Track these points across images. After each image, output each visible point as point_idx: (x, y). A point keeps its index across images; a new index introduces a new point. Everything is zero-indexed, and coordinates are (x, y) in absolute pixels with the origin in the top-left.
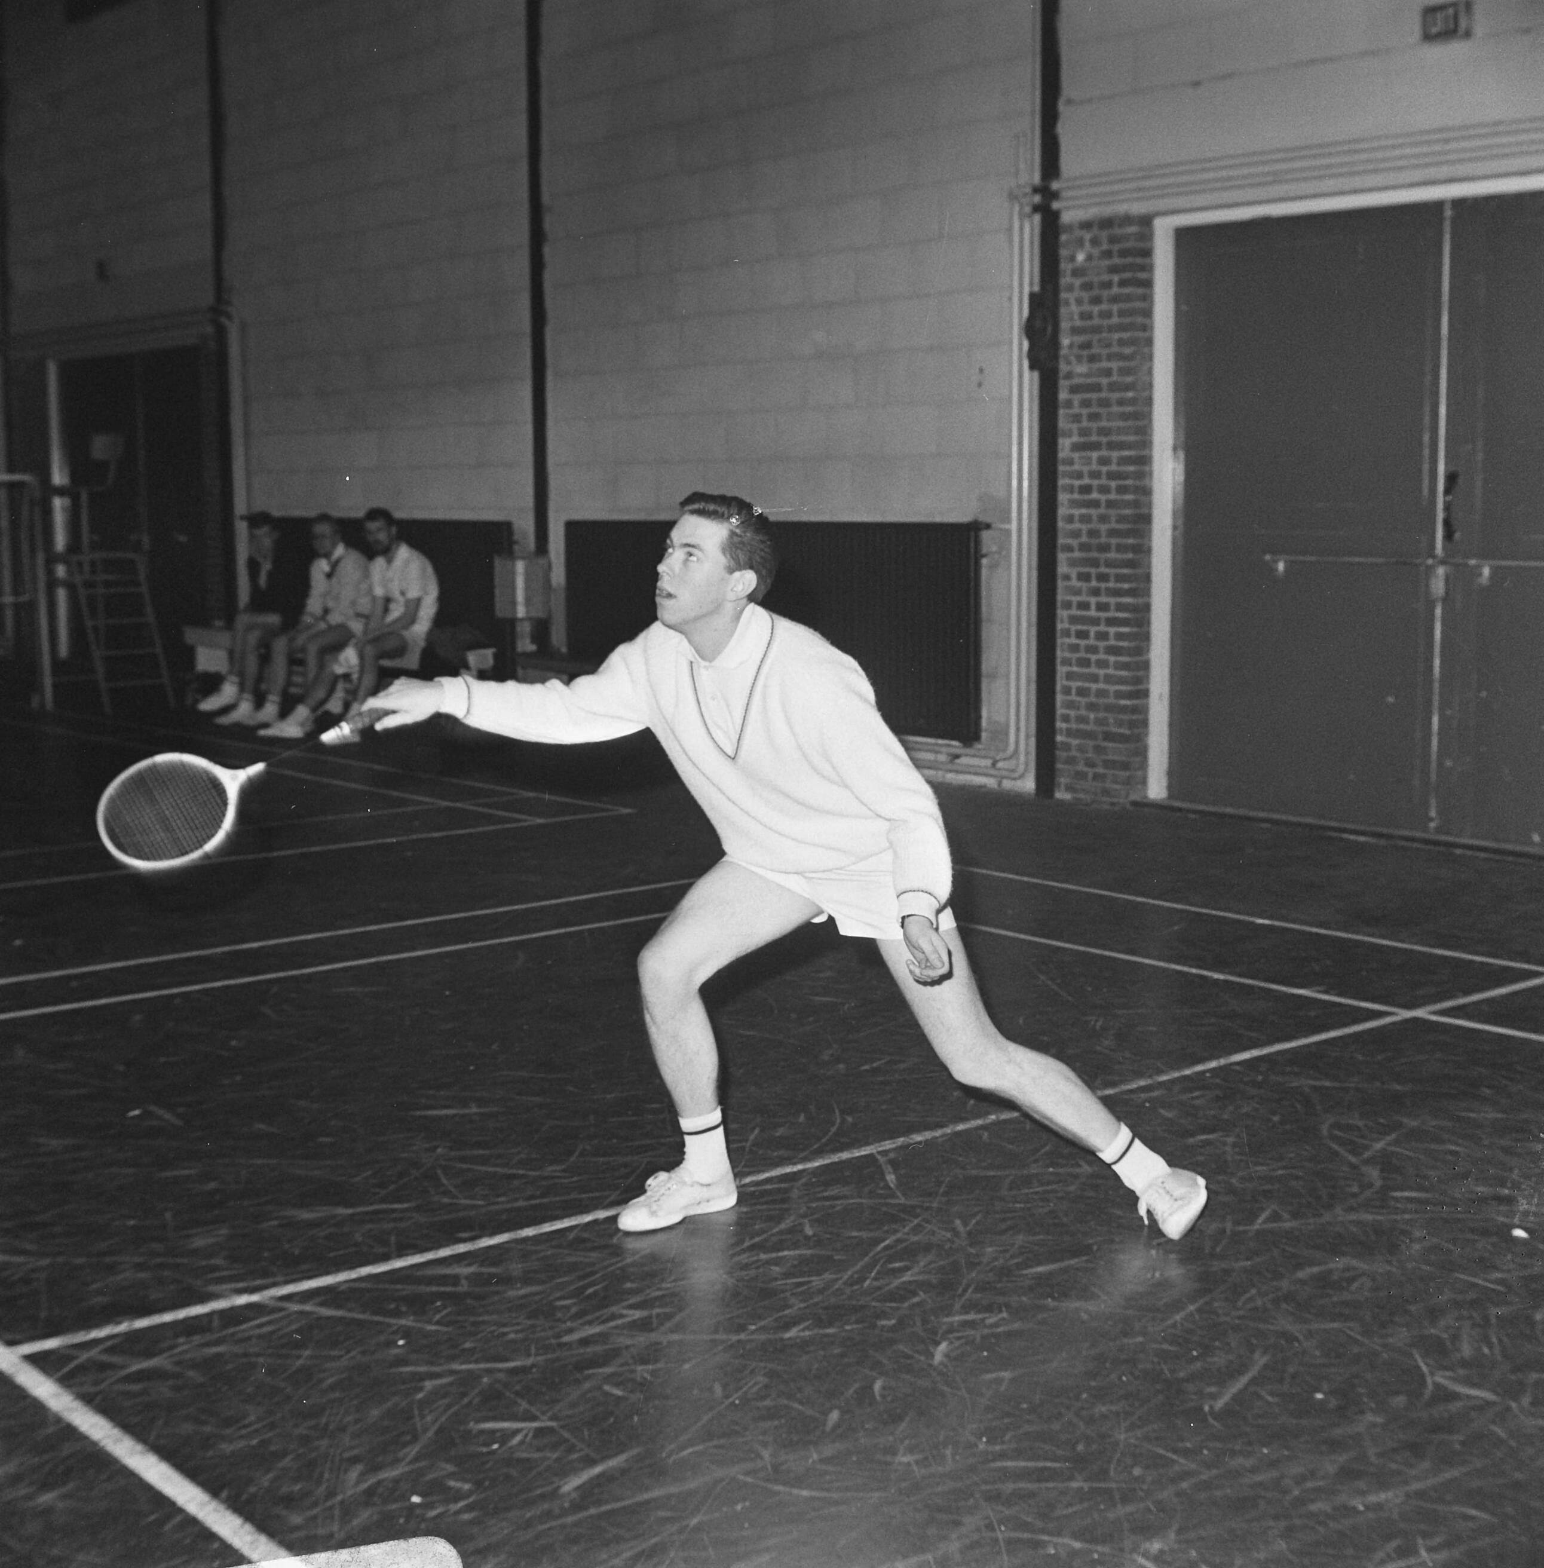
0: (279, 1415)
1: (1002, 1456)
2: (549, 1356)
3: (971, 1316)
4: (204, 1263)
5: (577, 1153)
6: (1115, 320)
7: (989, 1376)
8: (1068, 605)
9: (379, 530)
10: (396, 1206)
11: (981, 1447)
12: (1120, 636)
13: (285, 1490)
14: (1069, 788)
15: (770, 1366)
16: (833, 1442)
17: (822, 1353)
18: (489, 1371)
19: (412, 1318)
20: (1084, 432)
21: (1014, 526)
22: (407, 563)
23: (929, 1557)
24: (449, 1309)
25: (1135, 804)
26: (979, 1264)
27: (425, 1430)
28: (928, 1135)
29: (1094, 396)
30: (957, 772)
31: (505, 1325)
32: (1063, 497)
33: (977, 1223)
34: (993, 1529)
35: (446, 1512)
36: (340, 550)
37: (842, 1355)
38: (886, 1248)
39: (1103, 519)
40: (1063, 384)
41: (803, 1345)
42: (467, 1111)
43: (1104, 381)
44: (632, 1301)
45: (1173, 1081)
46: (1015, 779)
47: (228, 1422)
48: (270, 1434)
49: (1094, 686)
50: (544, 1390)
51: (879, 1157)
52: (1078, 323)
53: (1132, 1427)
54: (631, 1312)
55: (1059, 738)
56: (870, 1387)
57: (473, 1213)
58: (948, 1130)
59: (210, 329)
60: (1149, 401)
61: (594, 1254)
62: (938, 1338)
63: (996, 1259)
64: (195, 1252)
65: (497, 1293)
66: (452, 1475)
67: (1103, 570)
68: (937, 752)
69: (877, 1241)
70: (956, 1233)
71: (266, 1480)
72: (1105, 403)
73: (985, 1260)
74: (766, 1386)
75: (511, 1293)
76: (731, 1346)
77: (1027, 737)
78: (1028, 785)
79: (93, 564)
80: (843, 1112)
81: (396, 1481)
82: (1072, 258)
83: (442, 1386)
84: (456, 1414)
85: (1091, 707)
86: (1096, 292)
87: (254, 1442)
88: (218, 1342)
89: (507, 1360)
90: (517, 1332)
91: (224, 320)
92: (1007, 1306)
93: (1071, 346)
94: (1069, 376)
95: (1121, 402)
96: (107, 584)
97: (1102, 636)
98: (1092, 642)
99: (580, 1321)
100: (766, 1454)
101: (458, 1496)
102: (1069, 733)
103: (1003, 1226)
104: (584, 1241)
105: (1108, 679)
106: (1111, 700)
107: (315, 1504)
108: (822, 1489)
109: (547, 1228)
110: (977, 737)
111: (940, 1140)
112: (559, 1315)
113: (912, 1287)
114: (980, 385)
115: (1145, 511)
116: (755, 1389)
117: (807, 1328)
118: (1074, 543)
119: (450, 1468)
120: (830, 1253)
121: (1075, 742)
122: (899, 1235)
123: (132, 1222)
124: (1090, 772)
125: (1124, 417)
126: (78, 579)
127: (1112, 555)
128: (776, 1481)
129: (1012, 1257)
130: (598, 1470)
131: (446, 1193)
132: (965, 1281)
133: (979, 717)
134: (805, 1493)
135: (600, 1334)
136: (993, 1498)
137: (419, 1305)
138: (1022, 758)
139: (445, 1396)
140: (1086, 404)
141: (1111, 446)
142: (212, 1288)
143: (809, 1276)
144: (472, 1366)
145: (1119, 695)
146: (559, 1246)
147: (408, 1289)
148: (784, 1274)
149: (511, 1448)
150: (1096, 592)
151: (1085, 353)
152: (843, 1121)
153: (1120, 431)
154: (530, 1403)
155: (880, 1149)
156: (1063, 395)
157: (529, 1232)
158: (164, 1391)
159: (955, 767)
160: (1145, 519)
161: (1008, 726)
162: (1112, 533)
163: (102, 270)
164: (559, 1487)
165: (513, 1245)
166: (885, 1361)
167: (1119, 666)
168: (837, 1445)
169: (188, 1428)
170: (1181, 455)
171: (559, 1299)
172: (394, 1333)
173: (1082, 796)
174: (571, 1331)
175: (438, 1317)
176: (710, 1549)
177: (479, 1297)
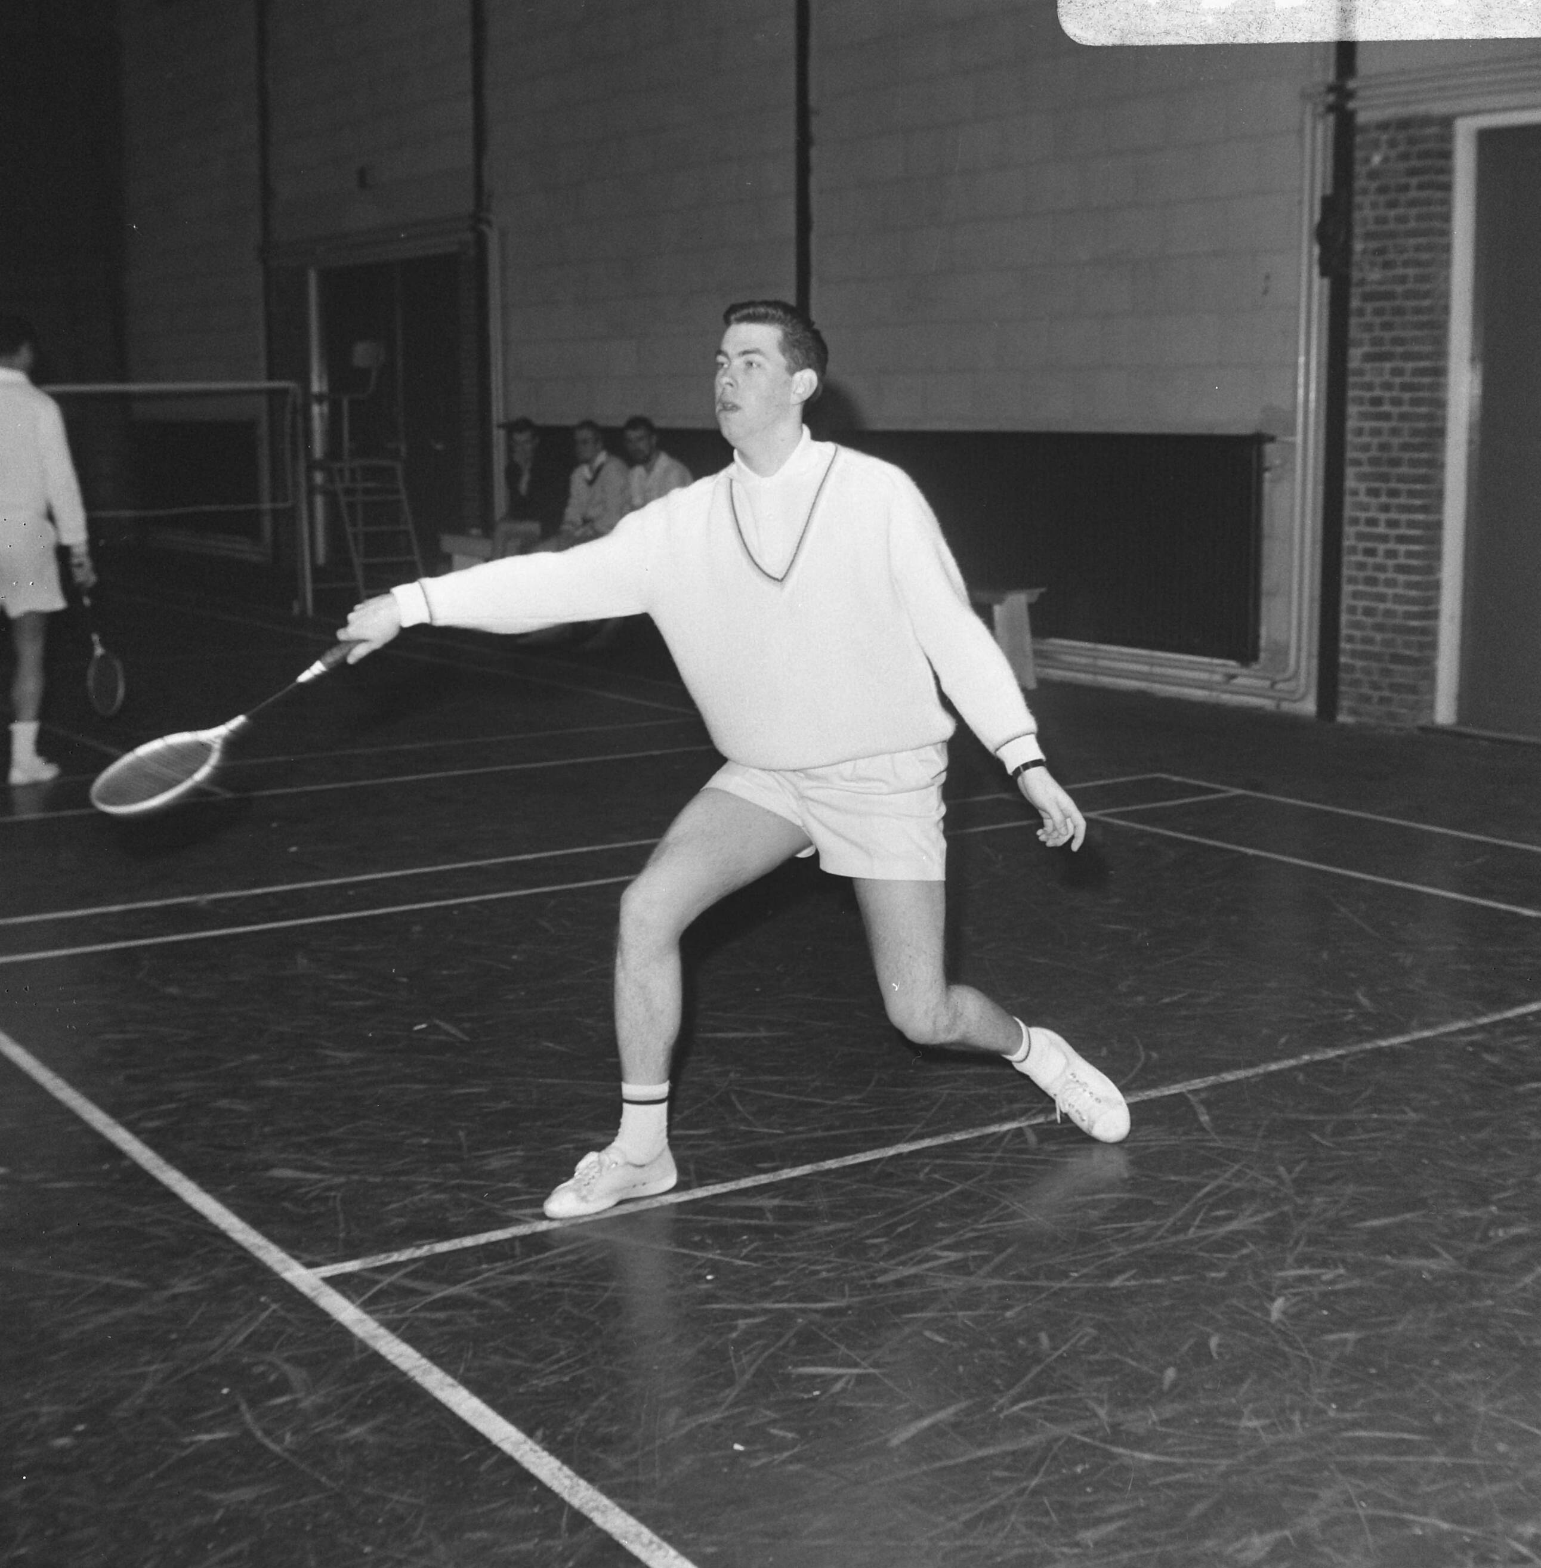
0: (590, 1351)
1: (1355, 1425)
2: (866, 1297)
3: (1306, 1271)
4: (501, 1185)
5: (873, 1083)
6: (1412, 224)
7: (1332, 1337)
8: (1355, 521)
9: (640, 439)
10: (692, 1132)
11: (1332, 1414)
12: (1410, 554)
13: (602, 1431)
14: (1353, 712)
15: (1100, 1316)
16: (1172, 1401)
17: (1150, 1305)
18: (803, 1311)
19: (718, 1251)
20: (1376, 342)
21: (1299, 439)
22: (667, 472)
23: (1287, 1533)
24: (755, 1244)
25: (1423, 729)
26: (1309, 1214)
27: (743, 1372)
28: (1241, 1074)
29: (1387, 304)
30: (1232, 692)
31: (815, 1263)
32: (1352, 410)
33: (1301, 1172)
34: (1352, 1505)
35: (770, 1462)
36: (602, 457)
37: (1172, 1308)
38: (1209, 1194)
39: (1394, 432)
40: (1355, 292)
41: (1130, 1295)
42: (757, 1035)
43: (1399, 289)
44: (946, 1241)
45: (1495, 1024)
46: (1295, 701)
47: (539, 1357)
48: (583, 1371)
49: (1382, 606)
50: (862, 1333)
51: (1189, 1096)
52: (1372, 227)
53: (1492, 1398)
54: (946, 1253)
55: (1343, 660)
56: (1205, 1344)
57: (771, 1143)
58: (1260, 1070)
59: (469, 236)
60: (1446, 309)
61: (902, 1191)
62: (1273, 1294)
63: (1325, 1211)
64: (491, 1174)
65: (805, 1228)
66: (773, 1422)
67: (1393, 485)
68: (1213, 672)
69: (1199, 1187)
70: (1282, 1182)
71: (581, 1421)
72: (1399, 311)
73: (1314, 1210)
74: (1096, 1339)
75: (820, 1229)
76: (1055, 1294)
77: (1309, 656)
78: (1309, 706)
79: (353, 471)
80: (1146, 1047)
81: (716, 1426)
82: (1367, 160)
83: (757, 1326)
84: (773, 1356)
85: (1379, 628)
86: (1392, 196)
87: (566, 1379)
88: (521, 1270)
89: (822, 1300)
90: (828, 1271)
91: (484, 228)
92: (1344, 1261)
93: (1364, 252)
94: (1362, 282)
95: (1418, 311)
96: (367, 491)
97: (1391, 554)
98: (1379, 560)
99: (893, 1262)
100: (1102, 1412)
101: (782, 1445)
102: (1354, 654)
103: (1330, 1175)
104: (890, 1175)
105: (1398, 599)
106: (1398, 621)
107: (634, 1448)
108: (1167, 1454)
109: (850, 1160)
110: (1255, 658)
111: (1253, 1080)
112: (871, 1254)
113: (1241, 1237)
114: (1265, 292)
115: (1437, 424)
116: (1083, 1342)
117: (1133, 1277)
118: (1363, 456)
119: (771, 1414)
120: (1150, 1198)
121: (1359, 664)
122: (1220, 1181)
123: (425, 1141)
124: (1376, 695)
125: (1421, 326)
126: (339, 486)
127: (1404, 470)
128: (1113, 1443)
129: (1343, 1209)
130: (926, 1423)
131: (743, 1120)
132: (1295, 1234)
133: (1257, 637)
134: (1148, 1457)
135: (915, 1276)
136: (1350, 1470)
137: (724, 1237)
138: (1303, 681)
139: (760, 1336)
140: (1378, 312)
141: (1407, 357)
142: (514, 1213)
143: (1128, 1222)
144: (785, 1305)
145: (1408, 615)
146: (865, 1181)
147: (712, 1220)
148: (1103, 1219)
149: (832, 1395)
150: (1386, 508)
151: (1379, 259)
152: (1148, 1057)
153: (1416, 340)
154: (848, 1346)
155: (1191, 1088)
156: (1355, 303)
157: (831, 1164)
158: (469, 1320)
159: (1230, 688)
160: (1437, 433)
161: (1288, 647)
162: (1405, 447)
163: (362, 177)
164: (887, 1440)
165: (815, 1178)
166: (1220, 1317)
167: (1409, 585)
168: (1176, 1406)
169: (496, 1360)
170: (1479, 366)
171: (868, 1237)
172: (700, 1267)
173: (1365, 719)
174: (884, 1271)
175: (745, 1251)
176: (1053, 1515)
177: (787, 1232)
